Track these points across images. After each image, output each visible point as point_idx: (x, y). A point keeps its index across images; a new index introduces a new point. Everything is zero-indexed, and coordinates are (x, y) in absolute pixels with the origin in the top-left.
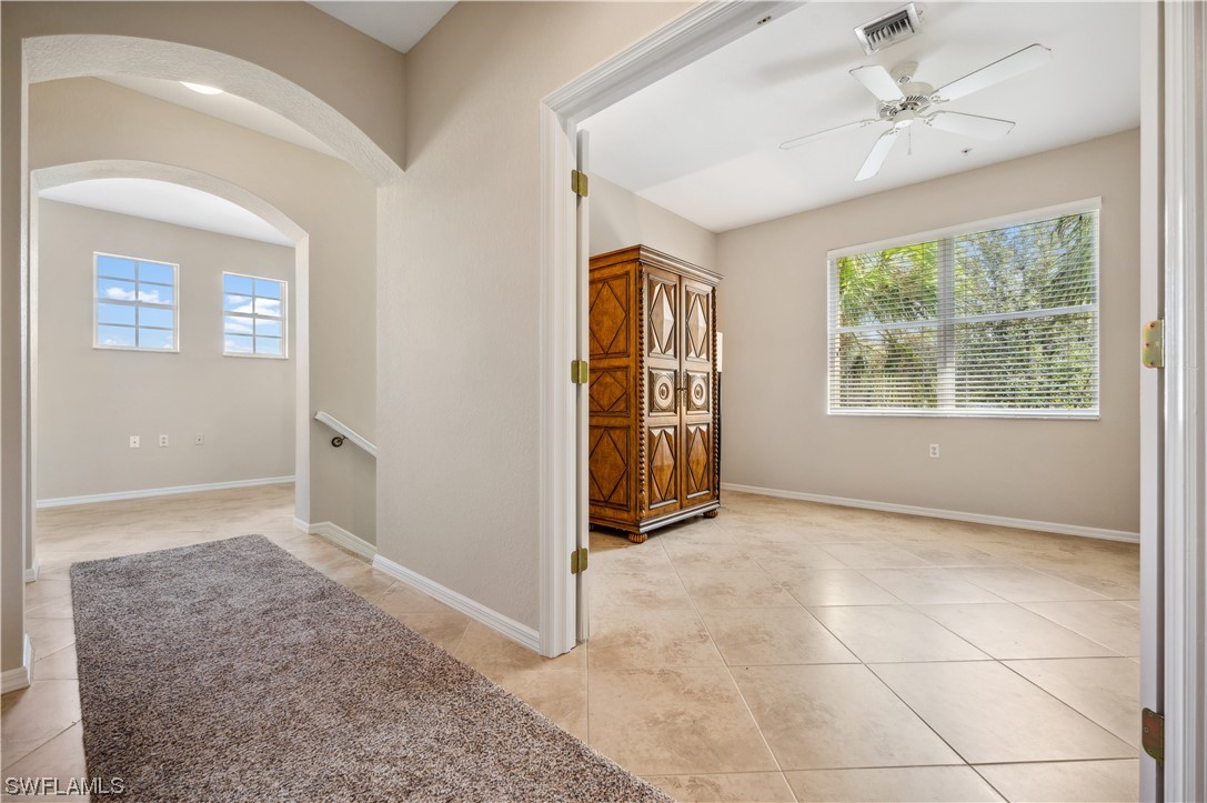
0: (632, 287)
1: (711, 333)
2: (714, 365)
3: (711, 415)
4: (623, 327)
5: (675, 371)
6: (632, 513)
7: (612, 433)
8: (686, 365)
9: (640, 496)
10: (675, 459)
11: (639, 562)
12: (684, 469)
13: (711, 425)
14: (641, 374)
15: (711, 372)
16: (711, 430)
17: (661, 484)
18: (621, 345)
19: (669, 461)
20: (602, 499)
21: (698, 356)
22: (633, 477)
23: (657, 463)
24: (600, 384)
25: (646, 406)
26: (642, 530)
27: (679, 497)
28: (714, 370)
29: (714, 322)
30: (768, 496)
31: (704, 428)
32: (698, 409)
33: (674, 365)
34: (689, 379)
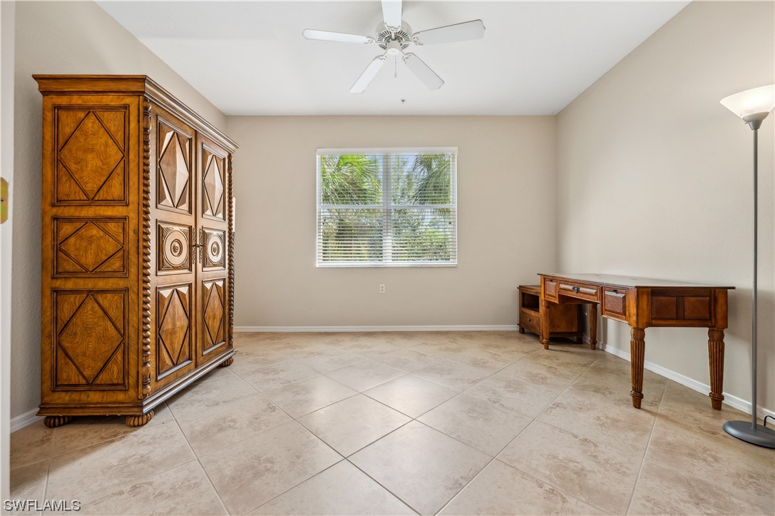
0: (133, 125)
1: (227, 195)
2: (230, 225)
3: (227, 270)
4: (120, 170)
5: (190, 228)
6: (132, 393)
7: (100, 298)
8: (202, 222)
9: (142, 370)
10: (189, 318)
11: (143, 459)
12: (199, 327)
13: (227, 280)
14: (146, 227)
15: (227, 231)
16: (227, 284)
17: (173, 349)
18: (116, 189)
19: (182, 322)
20: (84, 382)
21: (214, 215)
22: (133, 348)
23: (167, 326)
24: (81, 238)
25: (152, 264)
26: (145, 410)
27: (194, 357)
28: (230, 229)
29: (230, 185)
30: (271, 333)
31: (220, 284)
32: (214, 266)
33: (190, 220)
34: (205, 237)
